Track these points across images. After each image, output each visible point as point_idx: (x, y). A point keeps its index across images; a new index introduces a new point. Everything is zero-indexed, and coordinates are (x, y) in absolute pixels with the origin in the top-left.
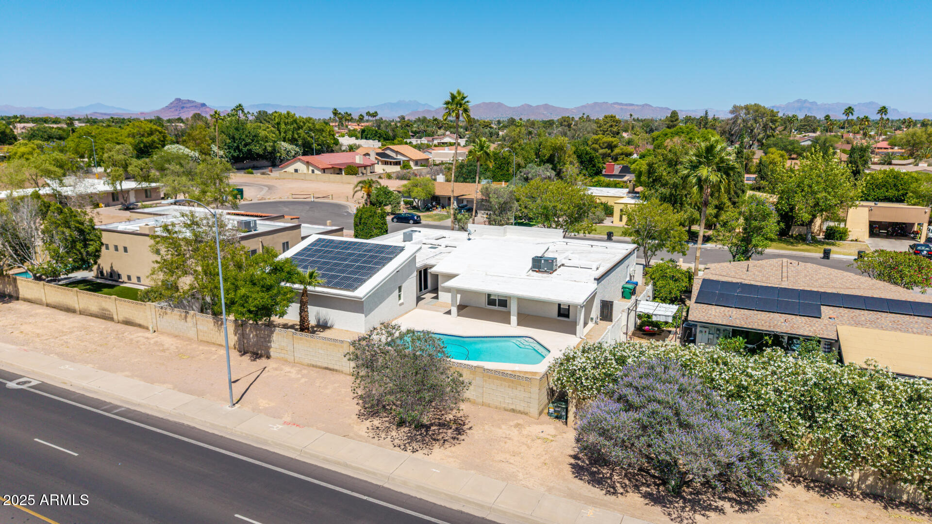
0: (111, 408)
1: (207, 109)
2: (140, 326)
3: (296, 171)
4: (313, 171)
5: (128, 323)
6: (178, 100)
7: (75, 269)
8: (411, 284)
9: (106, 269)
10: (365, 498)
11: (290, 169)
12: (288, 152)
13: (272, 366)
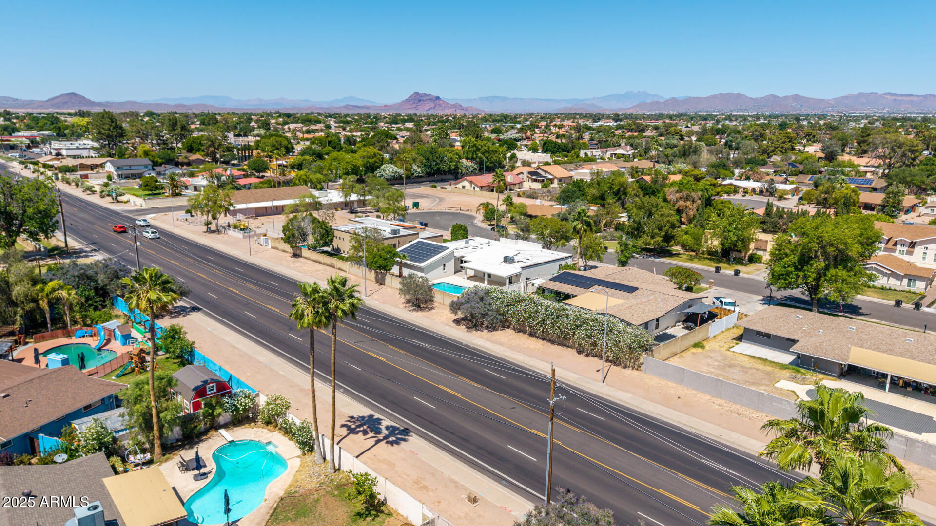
1: (441, 102)
3: (463, 187)
4: (474, 188)
5: (340, 269)
6: (417, 93)
7: (324, 246)
8: (451, 265)
9: (335, 247)
11: (460, 186)
12: (467, 169)
13: (384, 288)
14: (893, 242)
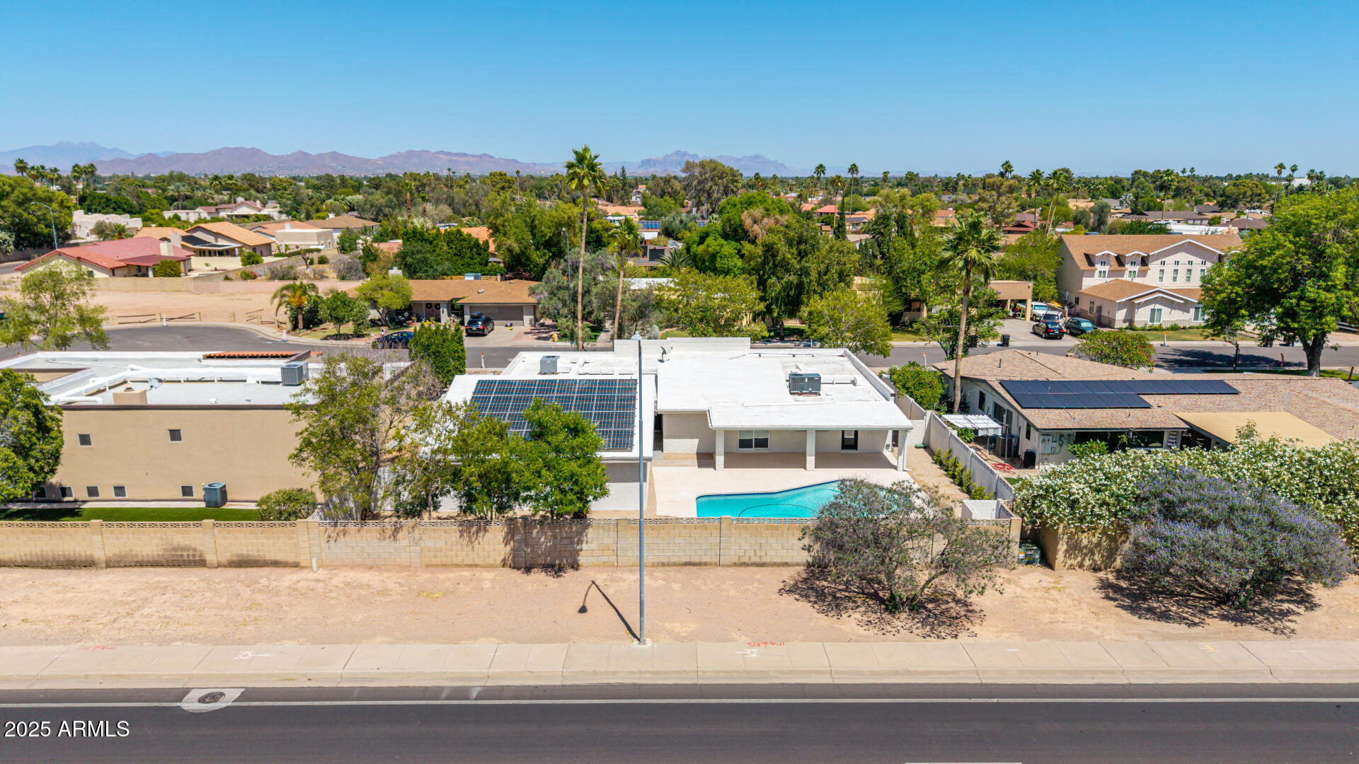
0: (434, 692)
4: (91, 274)
10: (995, 700)
13: (600, 578)
14: (1120, 260)
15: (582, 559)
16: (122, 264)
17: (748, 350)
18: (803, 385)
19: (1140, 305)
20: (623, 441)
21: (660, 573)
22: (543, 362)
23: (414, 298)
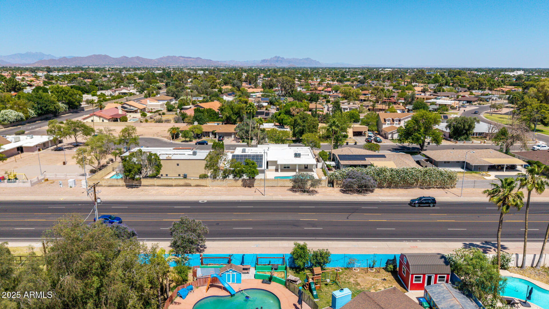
2: (203, 186)
3: (92, 121)
4: (103, 121)
11: (89, 120)
13: (258, 188)
14: (393, 120)
15: (254, 186)
16: (111, 117)
17: (287, 147)
18: (297, 155)
19: (395, 133)
20: (261, 166)
21: (267, 188)
22: (243, 150)
23: (203, 131)
